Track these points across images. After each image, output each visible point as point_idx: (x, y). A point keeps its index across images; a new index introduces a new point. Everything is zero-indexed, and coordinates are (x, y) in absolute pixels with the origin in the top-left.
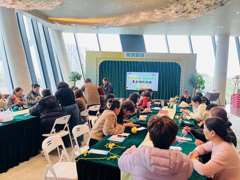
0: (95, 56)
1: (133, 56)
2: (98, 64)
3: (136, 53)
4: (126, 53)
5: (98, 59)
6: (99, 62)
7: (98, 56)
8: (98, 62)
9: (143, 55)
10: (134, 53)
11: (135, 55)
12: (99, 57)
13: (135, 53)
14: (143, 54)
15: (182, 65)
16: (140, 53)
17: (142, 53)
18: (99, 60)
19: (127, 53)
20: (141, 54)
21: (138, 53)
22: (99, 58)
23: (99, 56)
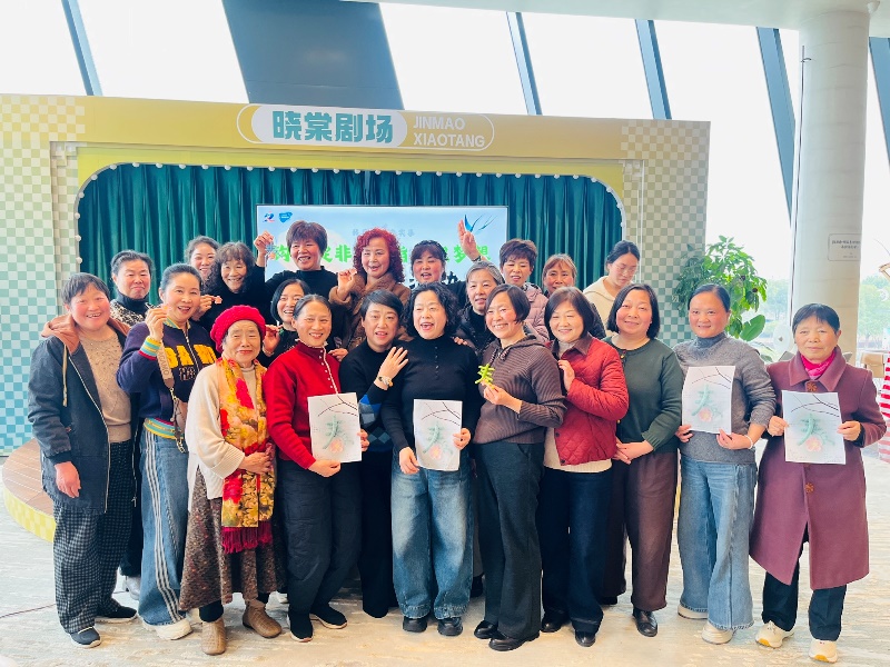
0: (34, 127)
1: (319, 131)
2: (63, 190)
3: (339, 116)
4: (266, 110)
5: (61, 153)
6: (74, 173)
7: (62, 128)
8: (62, 173)
9: (386, 131)
10: (323, 110)
11: (332, 126)
12: (71, 137)
13: (333, 111)
14: (388, 119)
15: (628, 194)
16: (365, 112)
17: (376, 112)
18: (73, 164)
19: (276, 114)
20: (371, 122)
21: (354, 111)
22: (72, 150)
23: (71, 129)
